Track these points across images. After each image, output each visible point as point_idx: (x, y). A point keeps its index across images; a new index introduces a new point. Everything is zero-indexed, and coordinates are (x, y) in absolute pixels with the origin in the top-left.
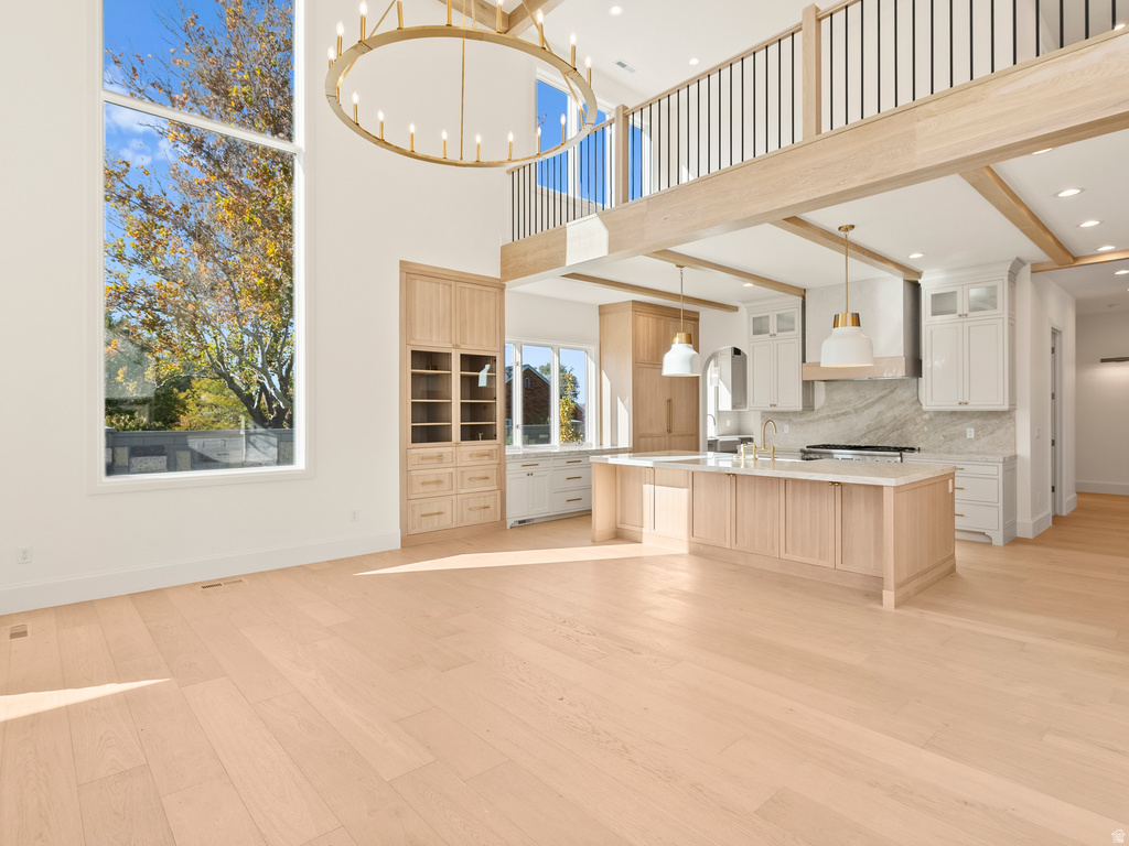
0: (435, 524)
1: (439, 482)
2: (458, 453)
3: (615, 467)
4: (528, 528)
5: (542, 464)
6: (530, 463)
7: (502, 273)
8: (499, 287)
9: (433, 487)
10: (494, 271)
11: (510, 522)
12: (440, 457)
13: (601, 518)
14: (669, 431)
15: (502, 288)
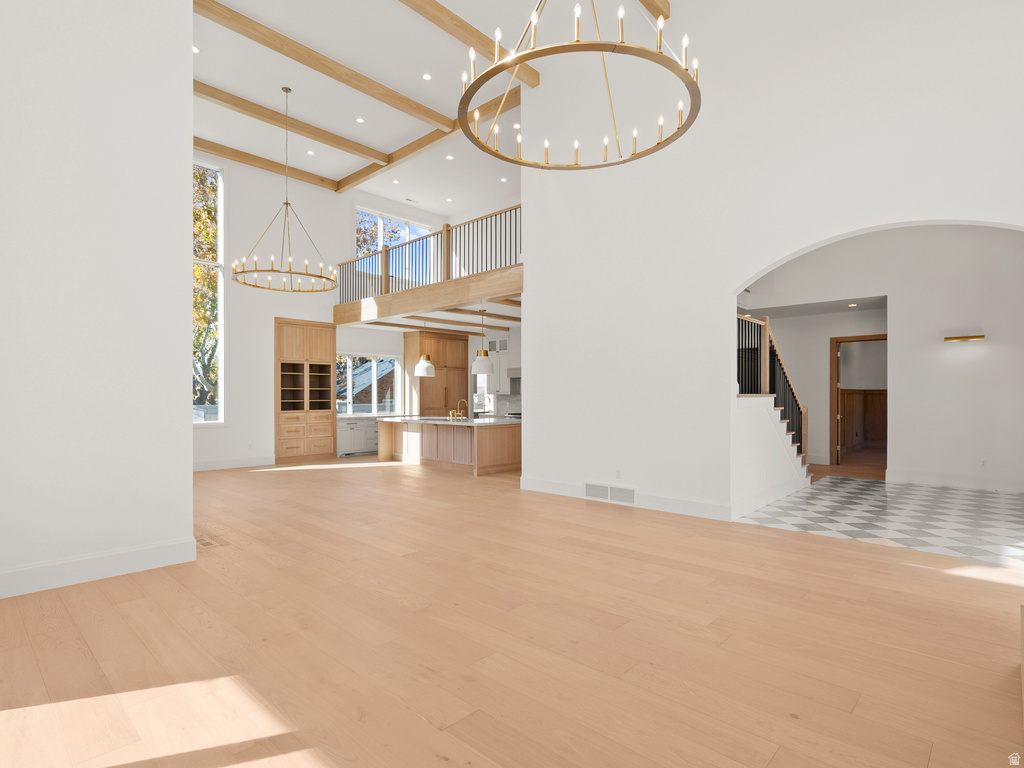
0: (295, 452)
1: (297, 431)
2: (308, 417)
3: (391, 423)
4: (349, 456)
5: (359, 423)
6: (352, 422)
7: (334, 320)
8: (333, 328)
9: (293, 434)
10: (330, 320)
11: (339, 455)
12: (298, 418)
13: (383, 449)
14: (446, 406)
15: (335, 328)
